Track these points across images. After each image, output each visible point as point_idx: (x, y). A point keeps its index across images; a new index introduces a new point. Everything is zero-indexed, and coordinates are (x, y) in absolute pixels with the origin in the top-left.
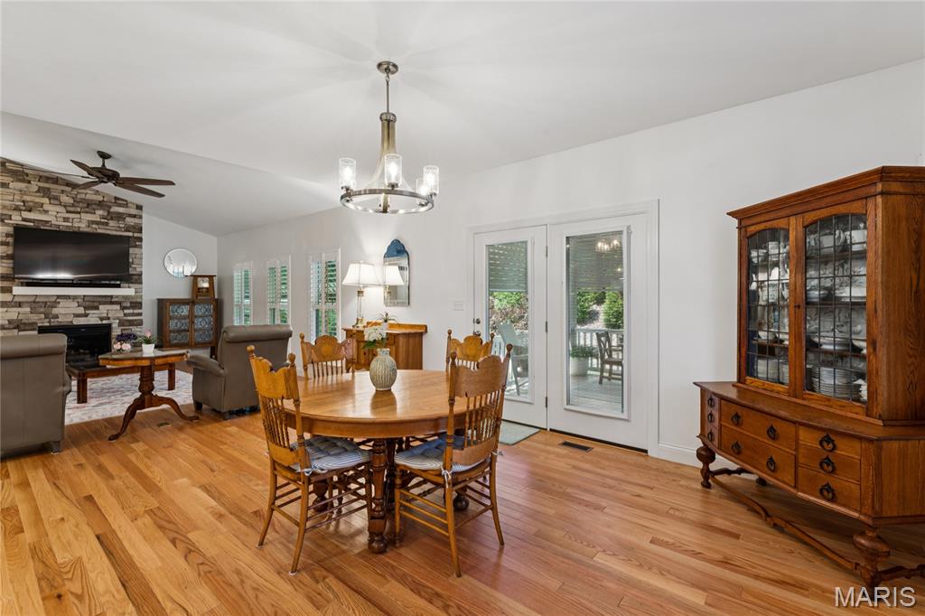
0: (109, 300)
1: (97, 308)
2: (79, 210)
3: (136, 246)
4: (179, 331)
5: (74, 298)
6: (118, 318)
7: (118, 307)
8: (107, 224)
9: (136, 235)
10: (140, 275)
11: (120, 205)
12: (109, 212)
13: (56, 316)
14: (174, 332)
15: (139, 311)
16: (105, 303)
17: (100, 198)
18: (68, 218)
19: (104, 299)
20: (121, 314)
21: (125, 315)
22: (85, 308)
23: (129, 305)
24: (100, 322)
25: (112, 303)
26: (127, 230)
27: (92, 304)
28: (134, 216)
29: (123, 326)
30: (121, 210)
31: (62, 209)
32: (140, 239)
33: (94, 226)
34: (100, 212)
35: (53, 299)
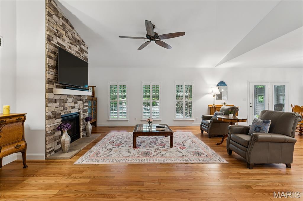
1: (77, 103)
2: (73, 43)
5: (72, 96)
6: (82, 108)
8: (80, 54)
11: (83, 45)
12: (80, 47)
13: (67, 109)
16: (79, 100)
18: (70, 47)
21: (84, 106)
22: (74, 103)
23: (85, 101)
24: (78, 111)
27: (76, 100)
28: (86, 52)
29: (84, 113)
31: (69, 40)
33: (77, 54)
35: (66, 97)
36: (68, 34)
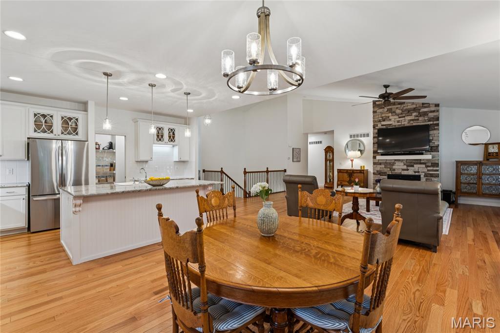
0: (419, 162)
1: (413, 166)
2: (404, 115)
3: (435, 129)
4: (469, 184)
5: (402, 161)
6: (424, 172)
7: (424, 166)
8: (418, 119)
9: (435, 122)
10: (438, 146)
11: (425, 107)
12: (419, 113)
13: (394, 170)
14: (464, 183)
15: (438, 169)
16: (417, 163)
17: (414, 106)
18: (399, 121)
19: (416, 162)
20: (425, 170)
21: (428, 170)
22: (407, 166)
23: (430, 165)
24: (414, 174)
25: (421, 163)
26: (429, 121)
27: (410, 164)
28: (434, 111)
29: (427, 177)
30: (426, 110)
31: (397, 117)
32: (438, 125)
33: (411, 122)
34: (414, 114)
35: (393, 161)
36: (394, 112)
